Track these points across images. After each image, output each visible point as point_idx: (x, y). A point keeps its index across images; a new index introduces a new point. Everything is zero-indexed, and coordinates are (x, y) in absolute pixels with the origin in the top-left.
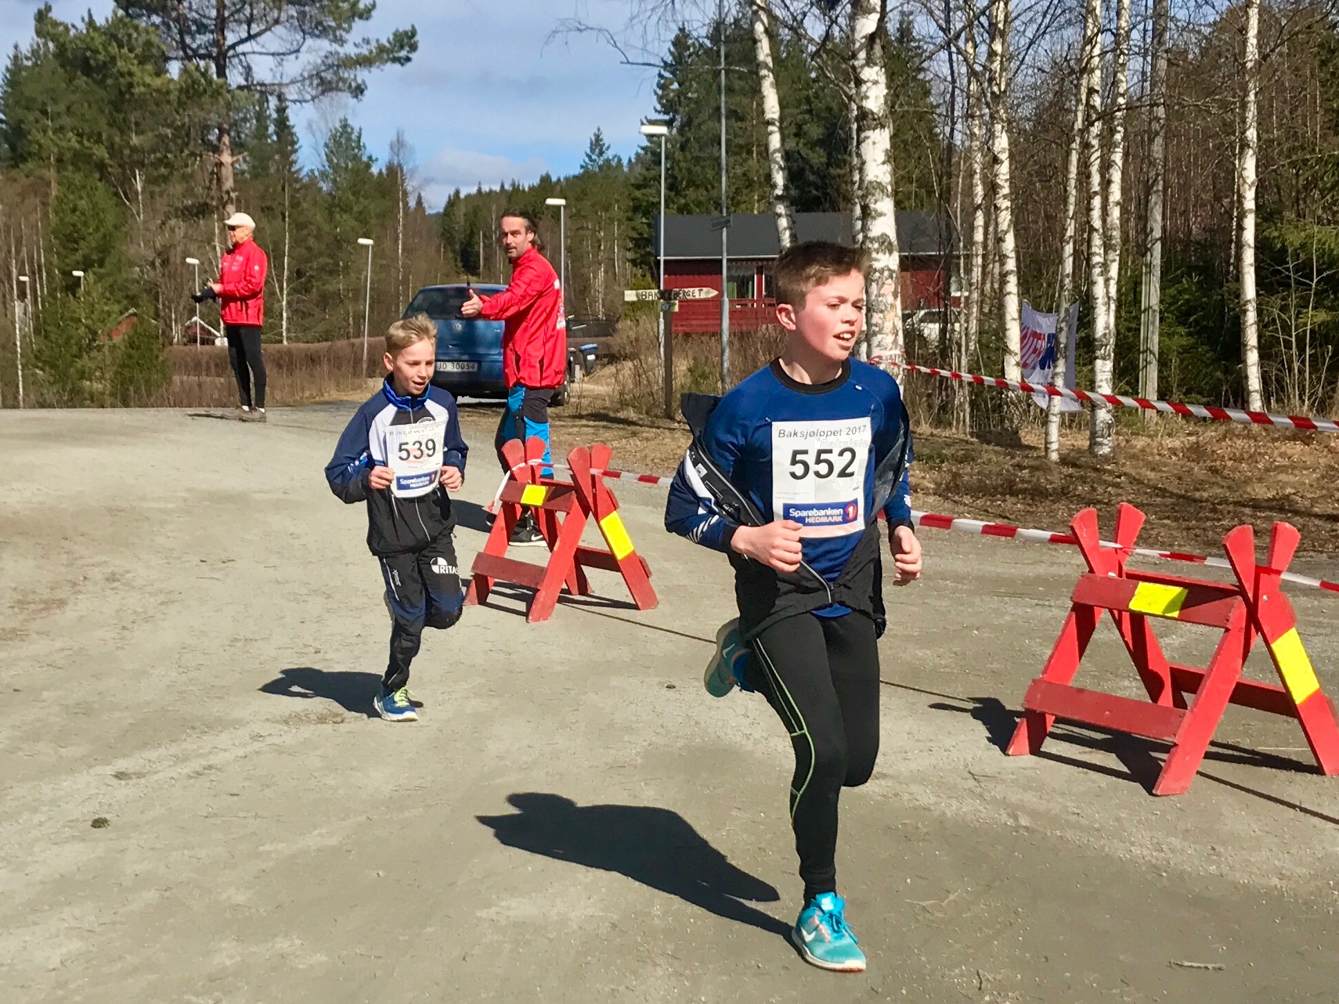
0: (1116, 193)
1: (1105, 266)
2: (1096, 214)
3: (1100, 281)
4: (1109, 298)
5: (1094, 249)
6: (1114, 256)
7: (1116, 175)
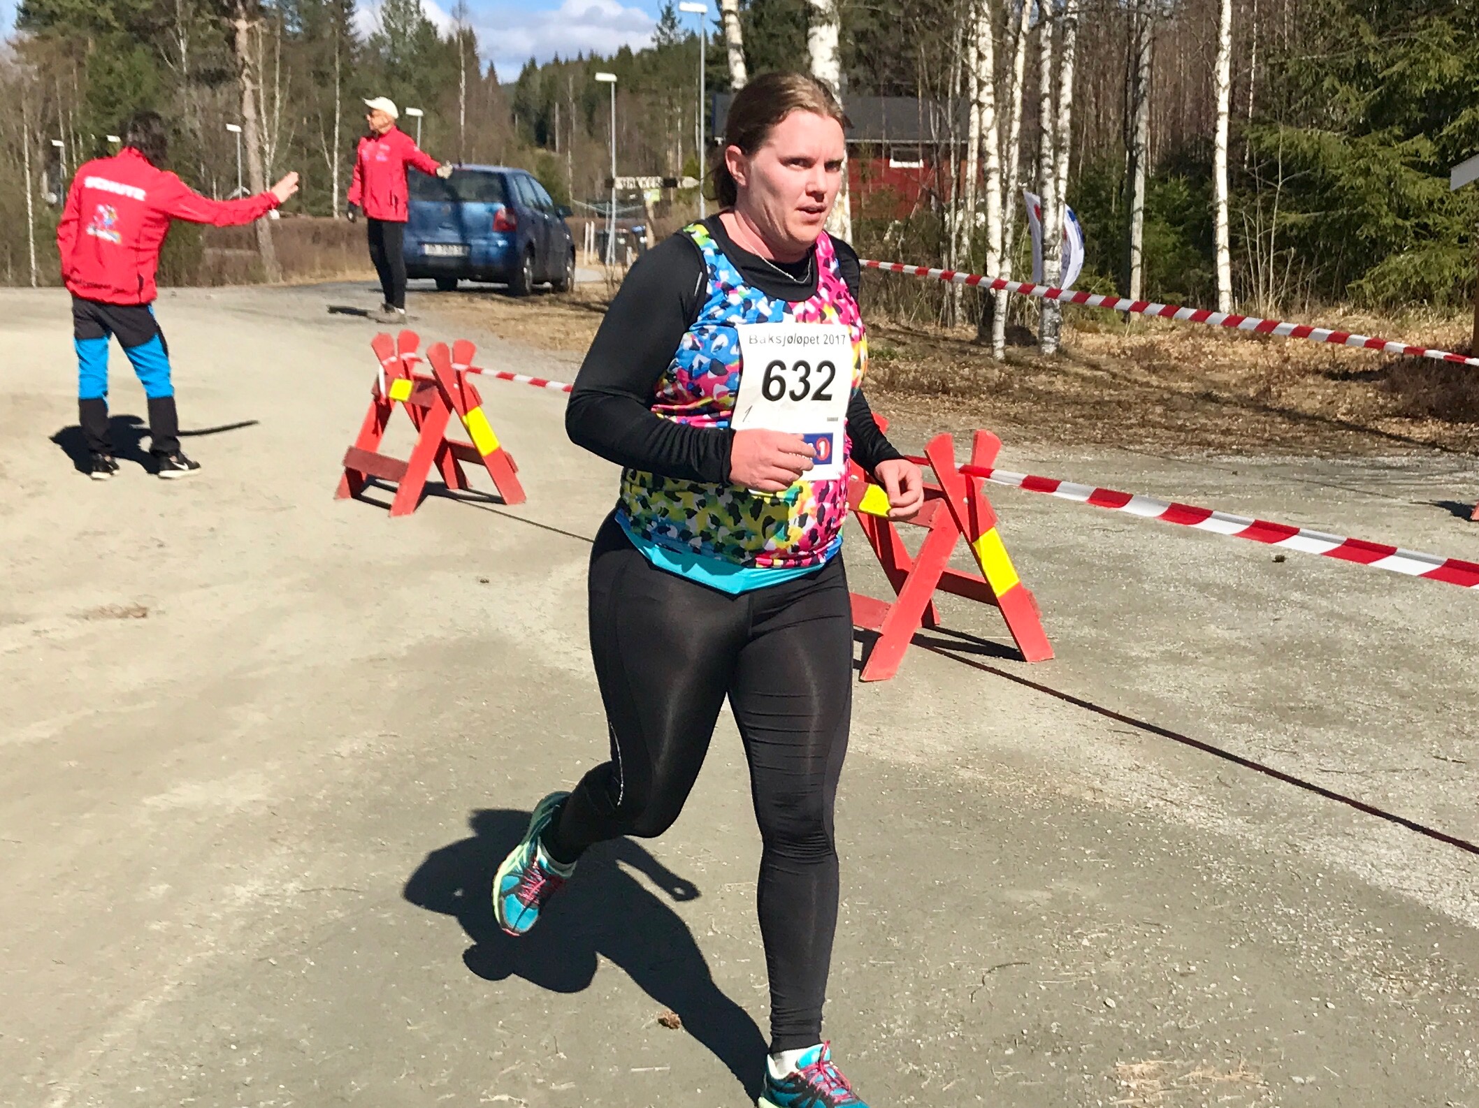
0: (1067, 96)
1: (1054, 168)
2: (1046, 115)
3: (1051, 182)
4: (1059, 200)
5: (1045, 151)
6: (1064, 158)
7: (1067, 77)
